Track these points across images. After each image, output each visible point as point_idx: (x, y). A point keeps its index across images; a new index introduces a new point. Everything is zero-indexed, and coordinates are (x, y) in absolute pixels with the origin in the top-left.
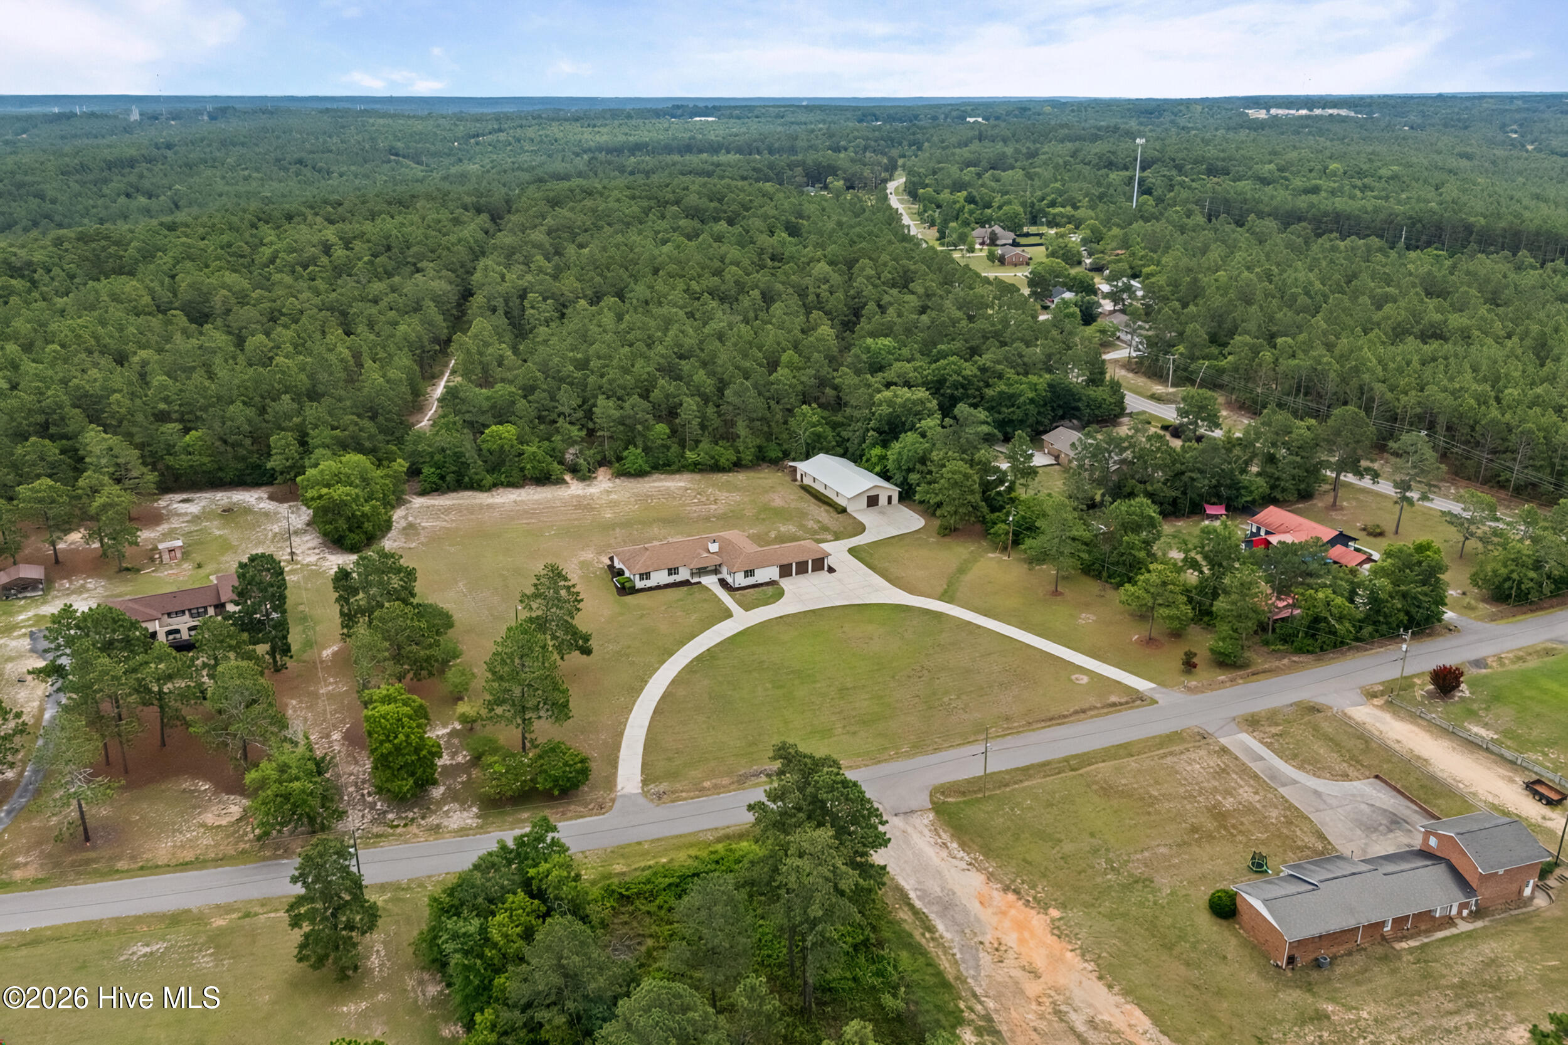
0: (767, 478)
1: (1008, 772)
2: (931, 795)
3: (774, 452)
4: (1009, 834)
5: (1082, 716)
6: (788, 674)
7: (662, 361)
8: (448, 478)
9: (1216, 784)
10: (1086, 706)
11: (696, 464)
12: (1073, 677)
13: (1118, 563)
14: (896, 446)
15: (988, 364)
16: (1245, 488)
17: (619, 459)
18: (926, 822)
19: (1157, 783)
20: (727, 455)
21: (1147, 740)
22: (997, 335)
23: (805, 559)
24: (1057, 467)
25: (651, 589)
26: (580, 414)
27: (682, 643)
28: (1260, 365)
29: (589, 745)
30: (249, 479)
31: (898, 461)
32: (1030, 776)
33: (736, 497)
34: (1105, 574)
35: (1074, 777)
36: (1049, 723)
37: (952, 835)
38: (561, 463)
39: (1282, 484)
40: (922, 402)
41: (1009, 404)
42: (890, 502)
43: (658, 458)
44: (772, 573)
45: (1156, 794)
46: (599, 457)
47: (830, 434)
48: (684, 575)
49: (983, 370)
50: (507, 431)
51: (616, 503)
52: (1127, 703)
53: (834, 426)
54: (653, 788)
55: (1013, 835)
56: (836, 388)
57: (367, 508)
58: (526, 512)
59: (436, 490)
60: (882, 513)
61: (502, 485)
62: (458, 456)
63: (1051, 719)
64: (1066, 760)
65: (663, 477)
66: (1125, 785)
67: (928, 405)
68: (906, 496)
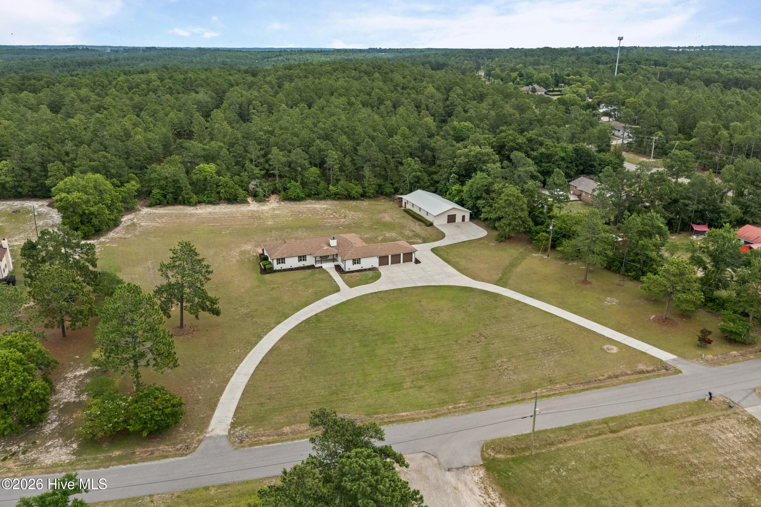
0: (382, 204)
1: (553, 431)
2: (482, 451)
3: (389, 189)
4: (556, 497)
5: (615, 381)
6: (374, 336)
7: (321, 132)
8: (168, 197)
9: (753, 454)
10: (618, 372)
11: (336, 194)
12: (605, 347)
13: (634, 261)
14: (469, 183)
15: (534, 136)
16: (724, 212)
17: (285, 189)
18: (476, 478)
19: (695, 450)
20: (357, 189)
21: (677, 406)
22: (539, 121)
23: (398, 253)
24: (580, 202)
25: (285, 270)
26: (262, 160)
27: (297, 309)
28: (719, 140)
29: (199, 389)
30: (39, 194)
31: (470, 191)
32: (573, 436)
33: (360, 215)
34: (623, 269)
35: (615, 440)
36: (586, 387)
37: (501, 495)
38: (246, 190)
39: (753, 210)
40: (488, 155)
41: (547, 161)
42: (463, 219)
43: (311, 190)
44: (374, 262)
45: (696, 461)
46: (271, 188)
47: (426, 178)
48: (310, 261)
49: (530, 140)
50: (210, 168)
51: (278, 216)
52: (653, 371)
53: (430, 174)
54: (238, 431)
55: (560, 498)
56: (433, 150)
57: (94, 209)
58: (214, 219)
59: (160, 204)
60: (458, 227)
61: (204, 202)
62: (176, 181)
63: (589, 382)
64: (606, 421)
65: (313, 202)
66: (665, 451)
67: (493, 157)
68: (475, 216)
